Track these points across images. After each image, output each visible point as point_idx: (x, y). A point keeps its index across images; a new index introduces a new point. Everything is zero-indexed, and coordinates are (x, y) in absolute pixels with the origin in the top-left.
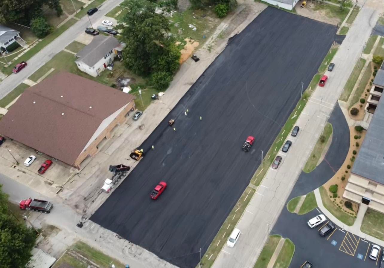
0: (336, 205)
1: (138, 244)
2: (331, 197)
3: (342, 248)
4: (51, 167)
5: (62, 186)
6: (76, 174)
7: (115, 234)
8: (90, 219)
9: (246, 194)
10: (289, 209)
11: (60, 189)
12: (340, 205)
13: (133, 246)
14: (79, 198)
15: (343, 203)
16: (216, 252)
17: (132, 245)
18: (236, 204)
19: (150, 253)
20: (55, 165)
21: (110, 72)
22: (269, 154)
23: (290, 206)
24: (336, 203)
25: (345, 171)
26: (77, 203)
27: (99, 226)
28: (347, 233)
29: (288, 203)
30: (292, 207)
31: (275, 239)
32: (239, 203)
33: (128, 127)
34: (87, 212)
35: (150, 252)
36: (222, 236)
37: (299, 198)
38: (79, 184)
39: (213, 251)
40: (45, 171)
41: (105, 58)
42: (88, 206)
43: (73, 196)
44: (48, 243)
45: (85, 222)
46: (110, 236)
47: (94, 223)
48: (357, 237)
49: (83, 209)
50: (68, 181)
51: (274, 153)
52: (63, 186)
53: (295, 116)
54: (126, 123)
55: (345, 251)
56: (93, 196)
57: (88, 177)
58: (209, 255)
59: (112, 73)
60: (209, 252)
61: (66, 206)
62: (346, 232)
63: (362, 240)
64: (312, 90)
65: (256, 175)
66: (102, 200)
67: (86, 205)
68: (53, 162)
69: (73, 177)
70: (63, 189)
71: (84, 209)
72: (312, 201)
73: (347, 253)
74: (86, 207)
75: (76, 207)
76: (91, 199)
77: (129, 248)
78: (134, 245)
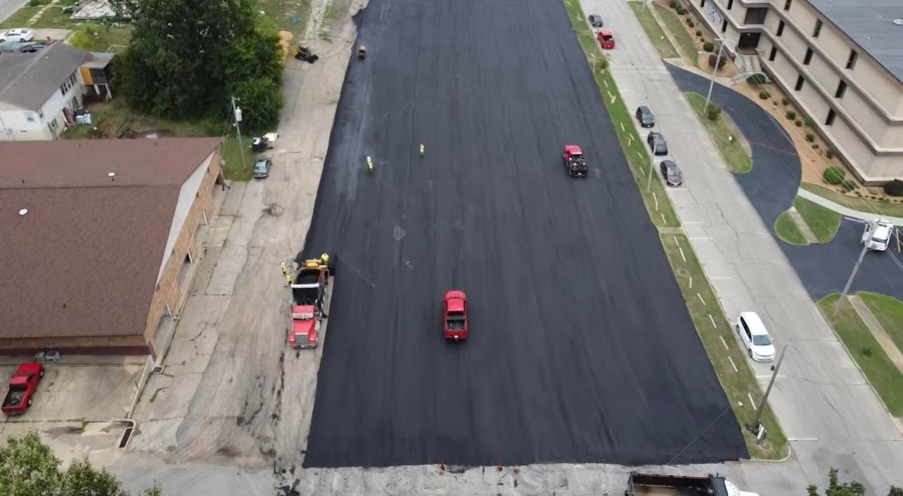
0: (870, 199)
1: (533, 461)
2: (843, 192)
4: (44, 384)
5: (128, 420)
6: (151, 374)
7: (433, 468)
8: (306, 465)
9: (674, 248)
10: (790, 241)
11: (123, 431)
13: (521, 474)
14: (216, 427)
15: (881, 192)
16: (750, 386)
17: (516, 471)
19: (589, 468)
20: (57, 373)
21: (89, 127)
24: (866, 197)
25: (811, 147)
26: (223, 444)
27: (356, 471)
29: (777, 234)
30: (794, 237)
31: (837, 304)
32: (678, 271)
33: (233, 222)
34: (279, 452)
35: (588, 465)
37: (788, 217)
38: (185, 391)
39: (743, 388)
40: (30, 402)
41: (63, 93)
42: (269, 433)
43: (192, 432)
45: (297, 482)
46: (421, 480)
47: (332, 470)
49: (257, 450)
50: (139, 400)
51: (644, 162)
52: (131, 418)
53: (613, 98)
54: (220, 215)
56: (262, 405)
57: (203, 367)
59: (95, 128)
60: (736, 394)
61: (188, 465)
65: (653, 210)
66: (303, 401)
67: (256, 435)
68: (46, 366)
69: (147, 382)
70: (137, 427)
71: (261, 450)
74: (263, 439)
75: (227, 452)
76: (261, 414)
77: (516, 484)
78: (522, 468)
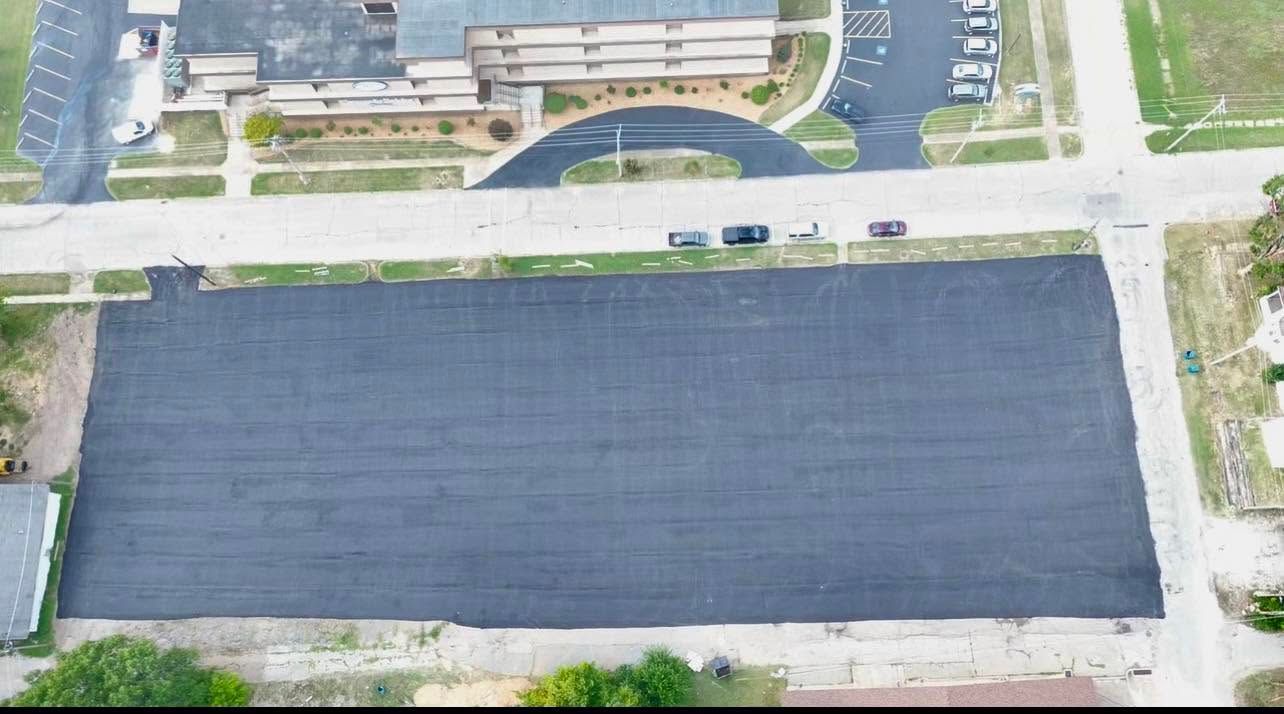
0: (793, 79)
2: (779, 95)
3: (885, 32)
9: (870, 255)
10: (853, 157)
12: (790, 71)
15: (781, 67)
16: (1034, 238)
18: (907, 261)
22: (736, 264)
23: (847, 161)
24: (790, 80)
25: (694, 95)
28: (847, 36)
29: (841, 168)
30: (846, 156)
31: (933, 153)
36: (995, 247)
37: (816, 153)
39: (1037, 244)
44: (1259, 572)
48: (846, 18)
51: (724, 255)
53: (579, 263)
55: (887, 27)
58: (1048, 246)
60: (1042, 249)
62: (845, 40)
63: (848, 7)
64: (460, 263)
65: (811, 261)
70: (1132, 667)
72: (809, 126)
73: (889, 23)
